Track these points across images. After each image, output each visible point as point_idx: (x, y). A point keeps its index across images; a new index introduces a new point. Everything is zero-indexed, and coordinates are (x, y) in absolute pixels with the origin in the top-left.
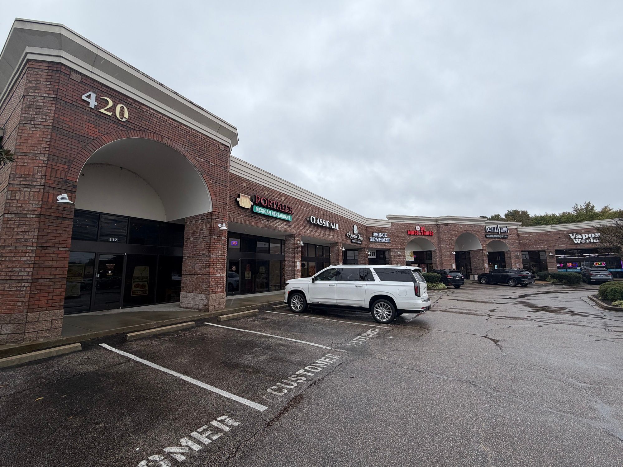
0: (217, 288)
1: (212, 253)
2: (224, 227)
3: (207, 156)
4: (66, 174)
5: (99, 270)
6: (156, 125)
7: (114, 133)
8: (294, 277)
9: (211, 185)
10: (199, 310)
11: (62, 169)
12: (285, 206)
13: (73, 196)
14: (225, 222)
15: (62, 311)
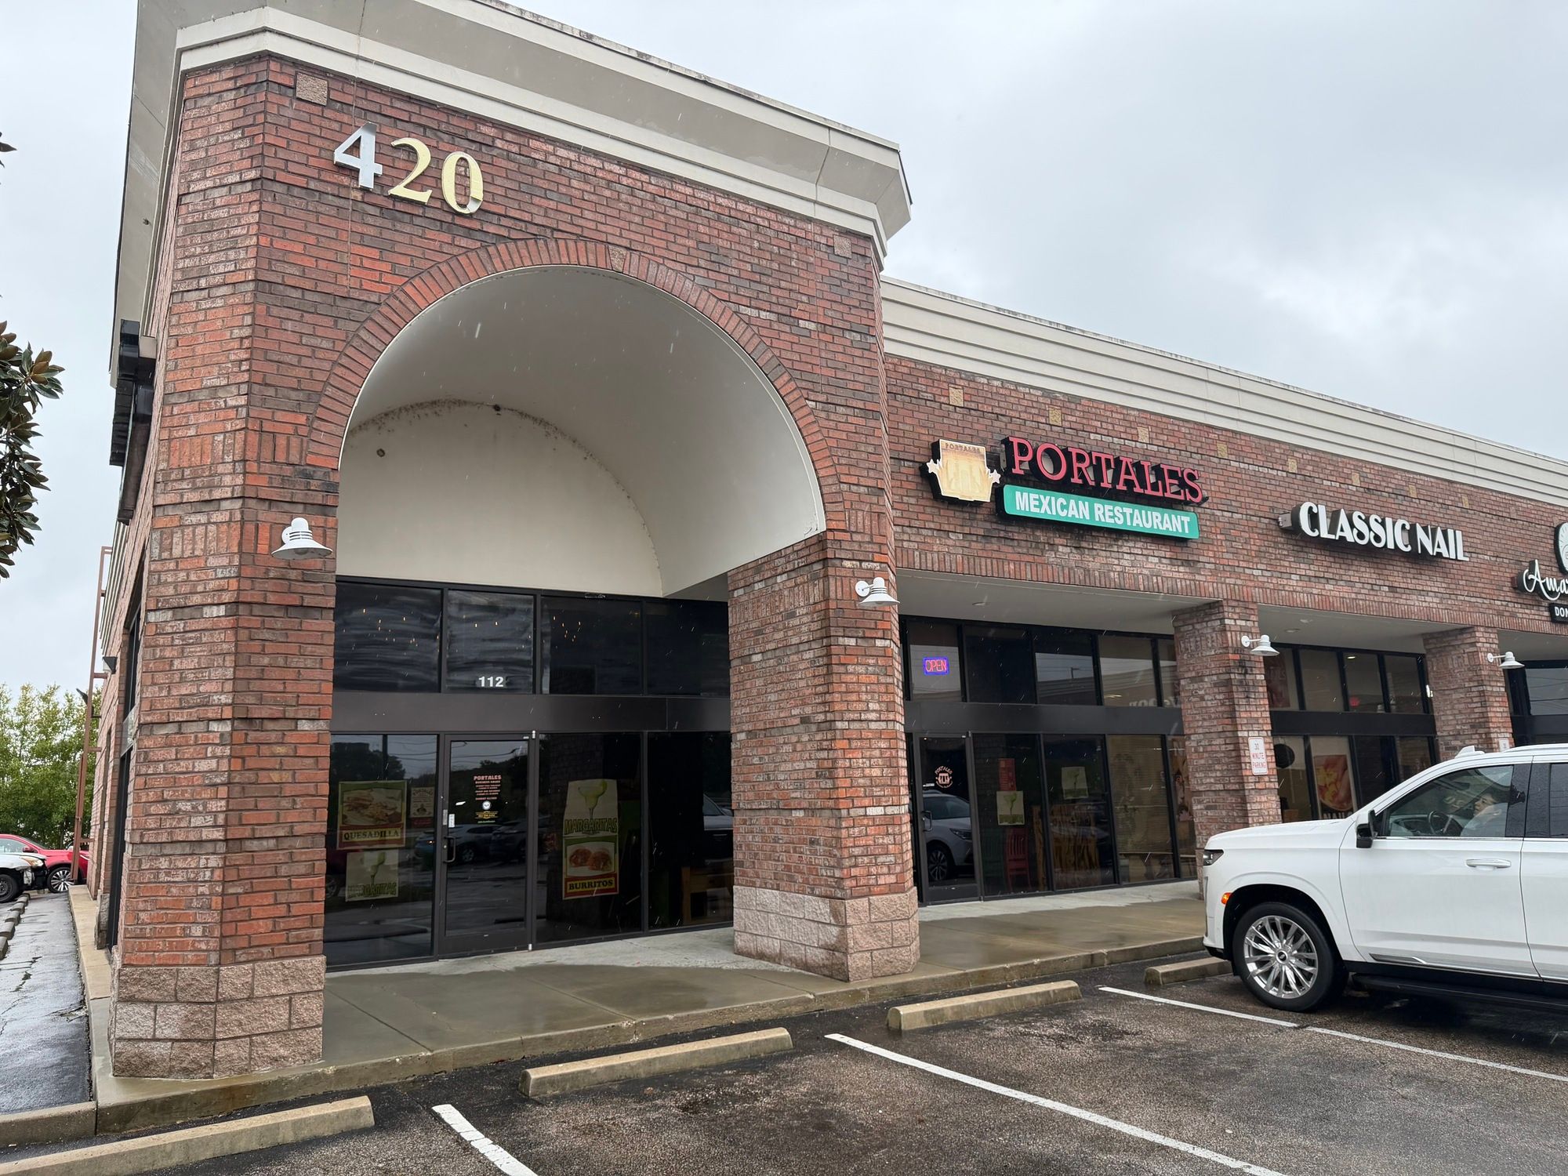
0: (873, 870)
1: (841, 712)
2: (877, 592)
3: (786, 294)
4: (305, 445)
5: (453, 799)
6: (584, 205)
7: (444, 268)
8: (1241, 819)
9: (811, 418)
10: (806, 966)
11: (290, 429)
12: (1157, 470)
13: (329, 525)
14: (882, 573)
15: (320, 961)
